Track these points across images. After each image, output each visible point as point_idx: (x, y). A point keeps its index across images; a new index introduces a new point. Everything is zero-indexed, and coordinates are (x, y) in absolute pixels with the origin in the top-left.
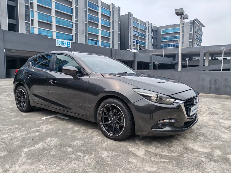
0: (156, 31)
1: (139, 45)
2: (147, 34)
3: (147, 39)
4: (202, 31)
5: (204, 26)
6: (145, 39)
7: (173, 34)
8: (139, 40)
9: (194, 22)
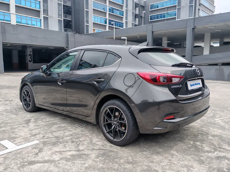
0: (143, 7)
1: (109, 26)
2: (124, 9)
6: (122, 18)
7: (166, 9)
8: (107, 17)
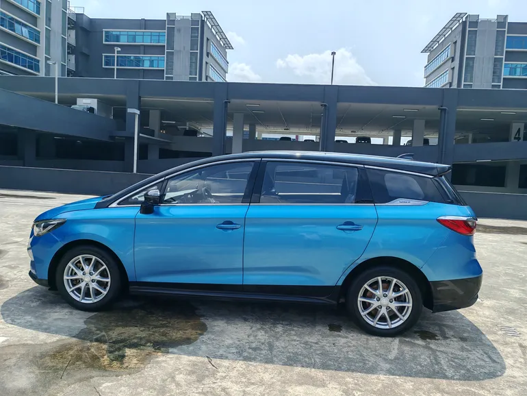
0: (87, 31)
3: (42, 46)
4: (228, 59)
5: (231, 48)
9: (203, 22)
